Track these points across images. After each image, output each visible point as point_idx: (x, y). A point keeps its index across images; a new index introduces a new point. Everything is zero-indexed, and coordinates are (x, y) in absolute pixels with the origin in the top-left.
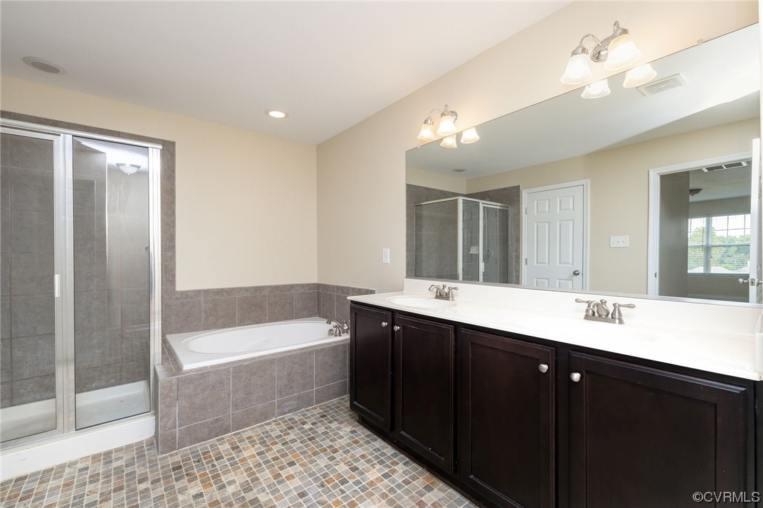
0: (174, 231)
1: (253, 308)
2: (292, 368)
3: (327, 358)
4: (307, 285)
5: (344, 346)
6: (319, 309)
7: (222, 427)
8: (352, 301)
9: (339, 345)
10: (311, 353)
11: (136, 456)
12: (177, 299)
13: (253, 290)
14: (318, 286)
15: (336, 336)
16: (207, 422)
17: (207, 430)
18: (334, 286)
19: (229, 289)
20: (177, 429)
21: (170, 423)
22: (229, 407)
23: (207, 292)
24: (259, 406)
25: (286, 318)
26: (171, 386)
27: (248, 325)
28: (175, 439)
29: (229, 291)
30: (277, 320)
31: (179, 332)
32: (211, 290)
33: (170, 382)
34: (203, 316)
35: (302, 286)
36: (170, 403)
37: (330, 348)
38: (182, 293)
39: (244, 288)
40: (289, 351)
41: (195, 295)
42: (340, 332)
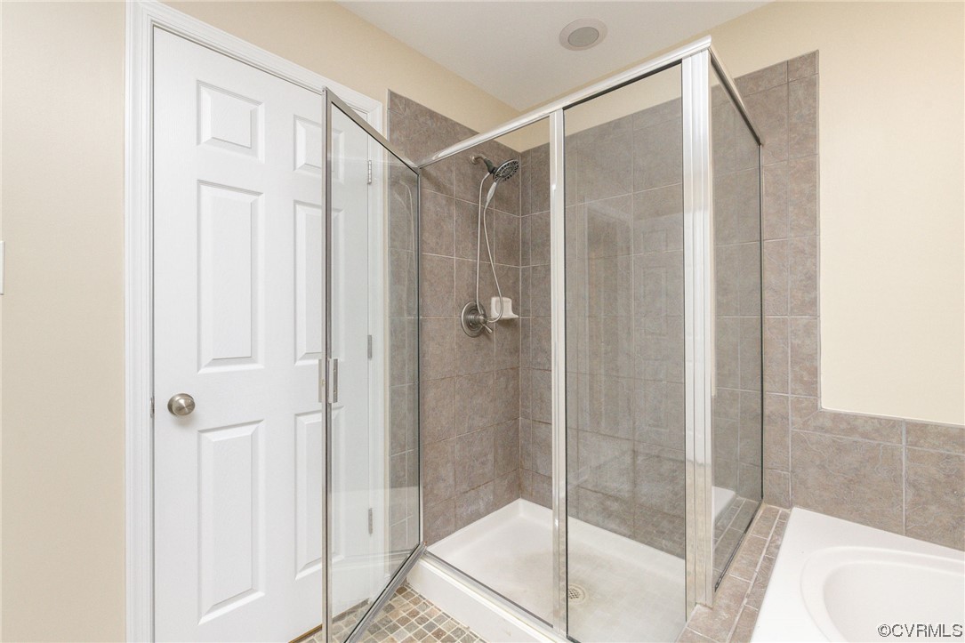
38: (837, 417)
41: (878, 431)
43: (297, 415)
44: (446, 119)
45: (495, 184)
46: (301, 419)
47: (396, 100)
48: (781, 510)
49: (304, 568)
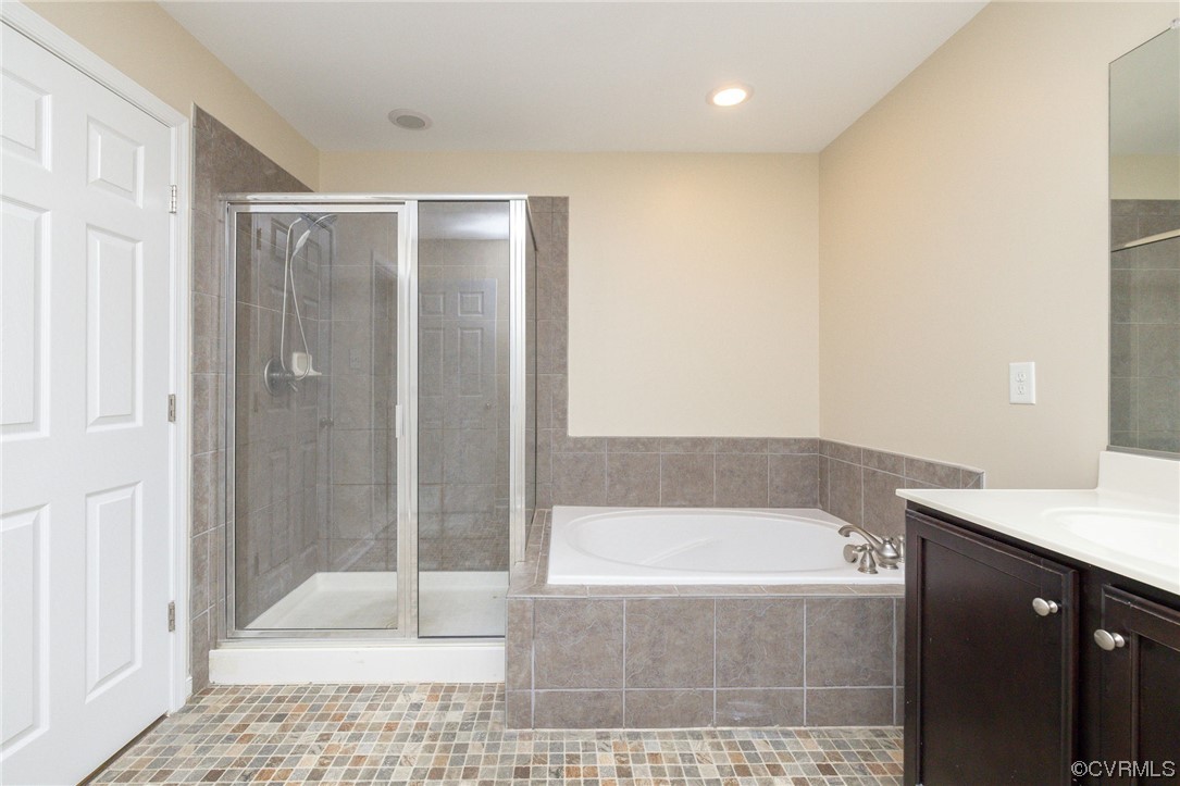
0: (566, 340)
1: (688, 475)
2: (751, 628)
3: (838, 623)
4: (797, 441)
5: (886, 602)
6: (823, 494)
7: (607, 711)
8: (911, 504)
9: (871, 599)
10: (796, 603)
11: (478, 712)
12: (568, 449)
13: (689, 444)
14: (820, 445)
15: (862, 570)
16: (581, 694)
17: (580, 708)
18: (859, 449)
19: (648, 439)
20: (533, 691)
21: (523, 675)
22: (620, 676)
23: (613, 441)
24: (680, 691)
25: (752, 505)
26: (524, 612)
27: (679, 506)
28: (530, 707)
29: (648, 443)
30: (733, 505)
31: (571, 504)
32: (619, 438)
33: (522, 602)
34: (607, 482)
35: (786, 442)
36: (522, 641)
37: (846, 601)
38: (576, 440)
39: (674, 438)
40: (746, 588)
41: (595, 445)
42: (873, 564)
43: (88, 495)
44: (252, 148)
45: (308, 232)
46: (90, 500)
47: (202, 118)
48: (547, 510)
49: (94, 689)
